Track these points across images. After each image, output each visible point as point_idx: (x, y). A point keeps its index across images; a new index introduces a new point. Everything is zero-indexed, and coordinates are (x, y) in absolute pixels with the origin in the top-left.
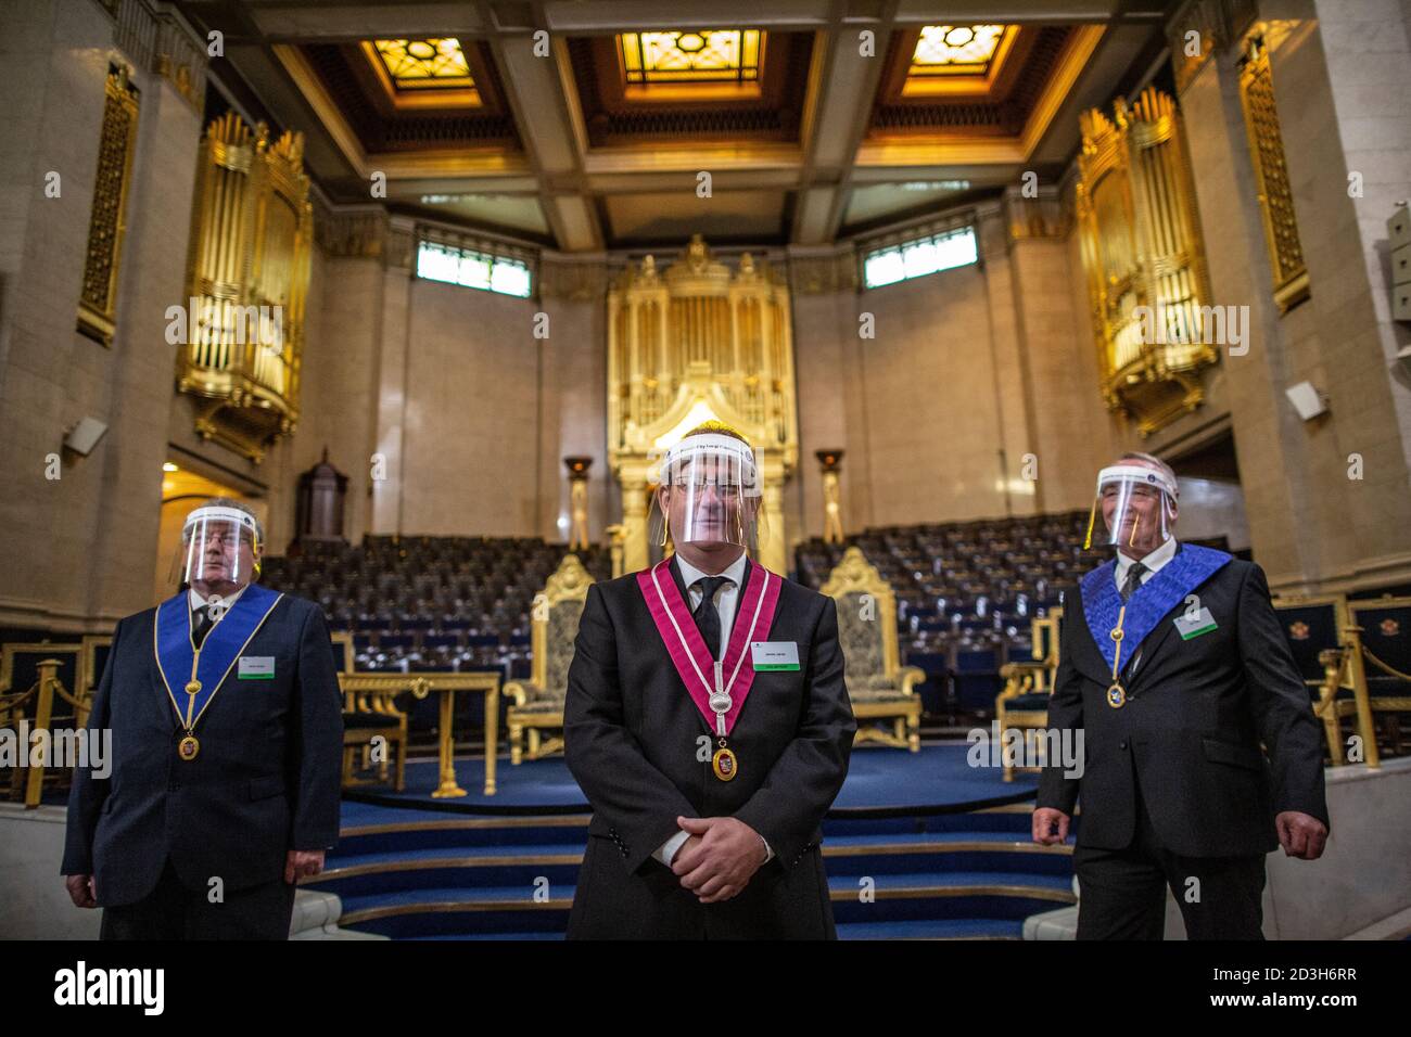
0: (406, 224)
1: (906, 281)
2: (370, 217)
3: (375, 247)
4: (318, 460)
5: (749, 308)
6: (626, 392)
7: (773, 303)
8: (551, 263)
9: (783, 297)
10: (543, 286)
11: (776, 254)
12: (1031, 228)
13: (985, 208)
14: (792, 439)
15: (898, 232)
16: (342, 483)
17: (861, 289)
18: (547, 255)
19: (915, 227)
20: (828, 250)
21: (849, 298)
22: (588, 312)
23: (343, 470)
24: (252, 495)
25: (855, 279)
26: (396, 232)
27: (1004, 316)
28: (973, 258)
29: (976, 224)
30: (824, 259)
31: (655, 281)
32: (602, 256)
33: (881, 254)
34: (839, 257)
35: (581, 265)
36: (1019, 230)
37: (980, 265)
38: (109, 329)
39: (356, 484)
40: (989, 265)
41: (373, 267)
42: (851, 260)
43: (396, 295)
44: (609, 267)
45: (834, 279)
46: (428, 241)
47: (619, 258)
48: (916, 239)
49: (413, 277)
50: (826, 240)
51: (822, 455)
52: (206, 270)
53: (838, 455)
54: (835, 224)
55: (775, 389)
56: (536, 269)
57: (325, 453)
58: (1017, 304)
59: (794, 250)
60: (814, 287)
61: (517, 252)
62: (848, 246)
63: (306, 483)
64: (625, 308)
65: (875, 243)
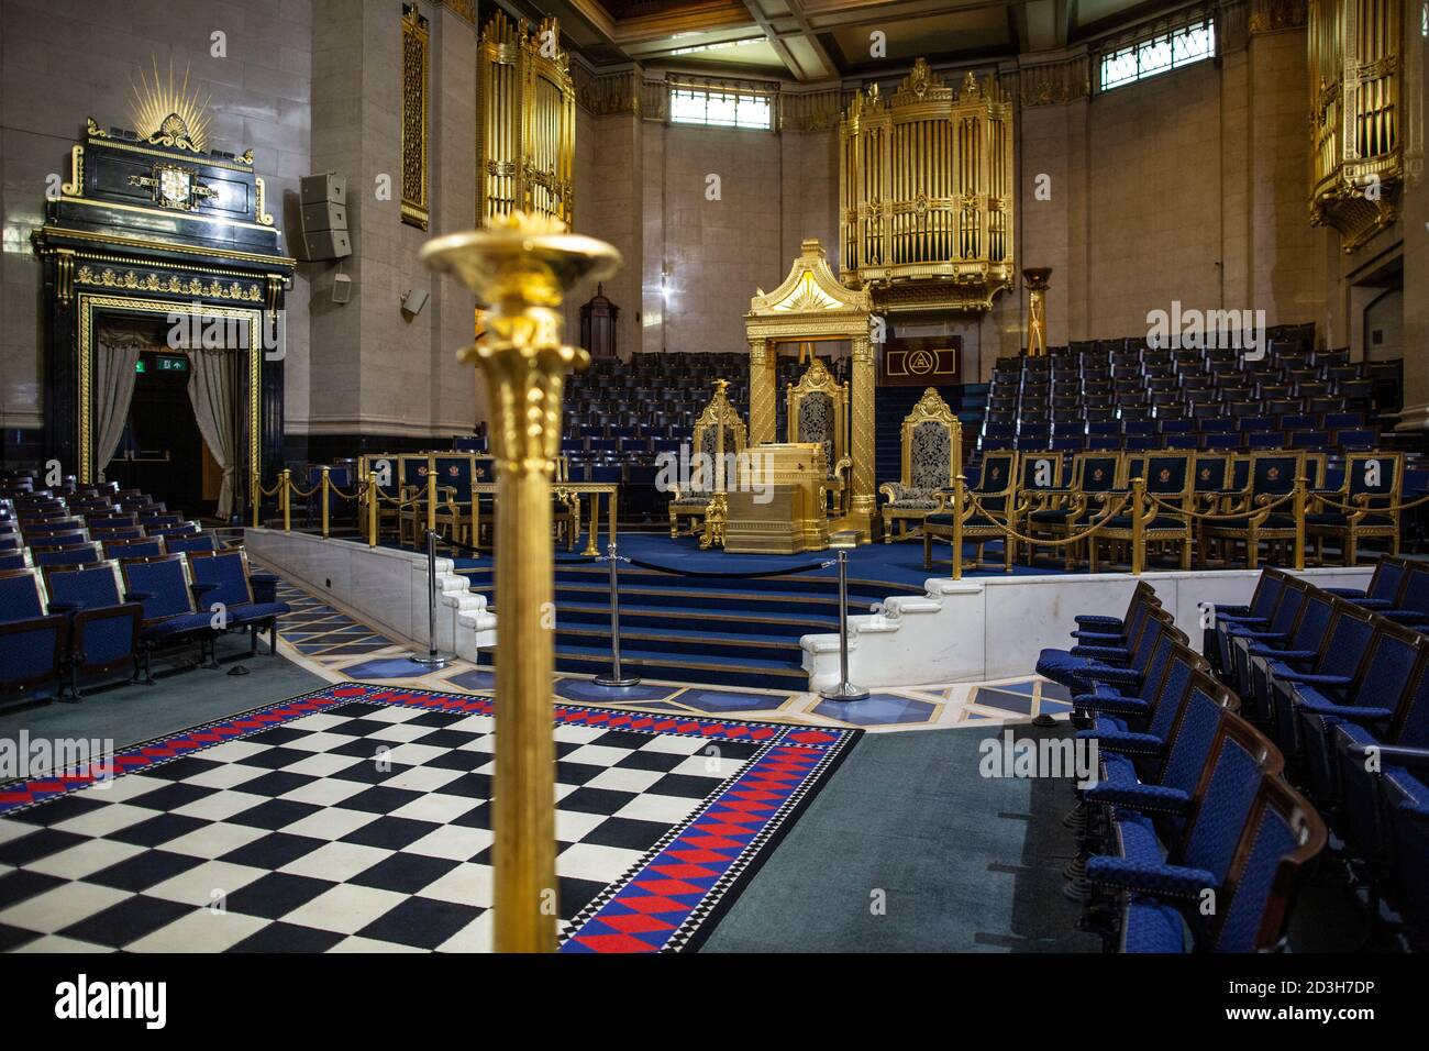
0: (656, 75)
1: (1142, 82)
2: (626, 77)
3: (634, 104)
4: (595, 294)
5: (970, 129)
6: (853, 220)
7: (997, 121)
8: (789, 95)
9: (1007, 114)
10: (782, 119)
11: (1005, 64)
14: (1010, 255)
16: (614, 312)
17: (1095, 94)
18: (785, 87)
20: (1060, 55)
21: (1082, 105)
22: (824, 141)
25: (1088, 85)
26: (651, 85)
27: (1236, 118)
28: (1210, 53)
29: (1217, 19)
30: (1054, 66)
31: (881, 110)
32: (837, 84)
33: (1116, 57)
34: (1071, 63)
36: (1257, 23)
37: (1218, 60)
38: (424, 217)
39: (626, 311)
40: (1226, 61)
41: (634, 122)
43: (653, 143)
44: (842, 91)
45: (1067, 88)
46: (678, 88)
47: (851, 83)
48: (1152, 37)
49: (668, 123)
51: (1029, 273)
52: (491, 154)
53: (1045, 273)
54: (1064, 29)
55: (995, 207)
56: (776, 103)
57: (600, 289)
58: (1249, 105)
59: (1025, 60)
60: (1044, 97)
61: (760, 89)
64: (850, 141)
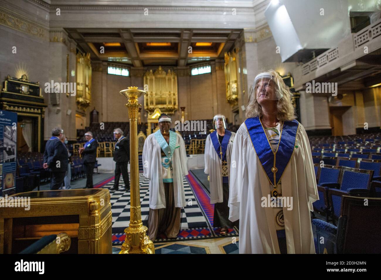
0: (106, 63)
1: (199, 75)
2: (99, 64)
3: (101, 69)
4: (93, 109)
5: (169, 80)
7: (174, 78)
8: (133, 70)
9: (176, 78)
10: (131, 74)
11: (175, 68)
12: (219, 67)
13: (212, 63)
14: (177, 104)
15: (197, 65)
16: (98, 113)
17: (190, 75)
18: (132, 68)
19: (200, 65)
20: (185, 68)
21: (188, 77)
22: (140, 79)
23: (98, 111)
24: (83, 116)
25: (189, 73)
26: (104, 65)
27: (214, 83)
28: (210, 72)
29: (211, 65)
30: (184, 69)
31: (152, 75)
32: (142, 68)
33: (194, 69)
34: (187, 69)
35: (139, 70)
36: (217, 68)
37: (211, 73)
39: (100, 113)
40: (213, 73)
41: (100, 73)
42: (189, 69)
43: (104, 77)
44: (144, 70)
45: (186, 74)
46: (110, 66)
47: (146, 68)
48: (200, 67)
49: (107, 73)
50: (184, 66)
51: (181, 108)
53: (184, 108)
54: (186, 63)
55: (174, 94)
56: (130, 71)
57: (94, 108)
58: (216, 81)
59: (178, 67)
60: (182, 75)
61: (126, 68)
62: (188, 67)
63: (92, 113)
64: (147, 79)
65: (193, 67)
